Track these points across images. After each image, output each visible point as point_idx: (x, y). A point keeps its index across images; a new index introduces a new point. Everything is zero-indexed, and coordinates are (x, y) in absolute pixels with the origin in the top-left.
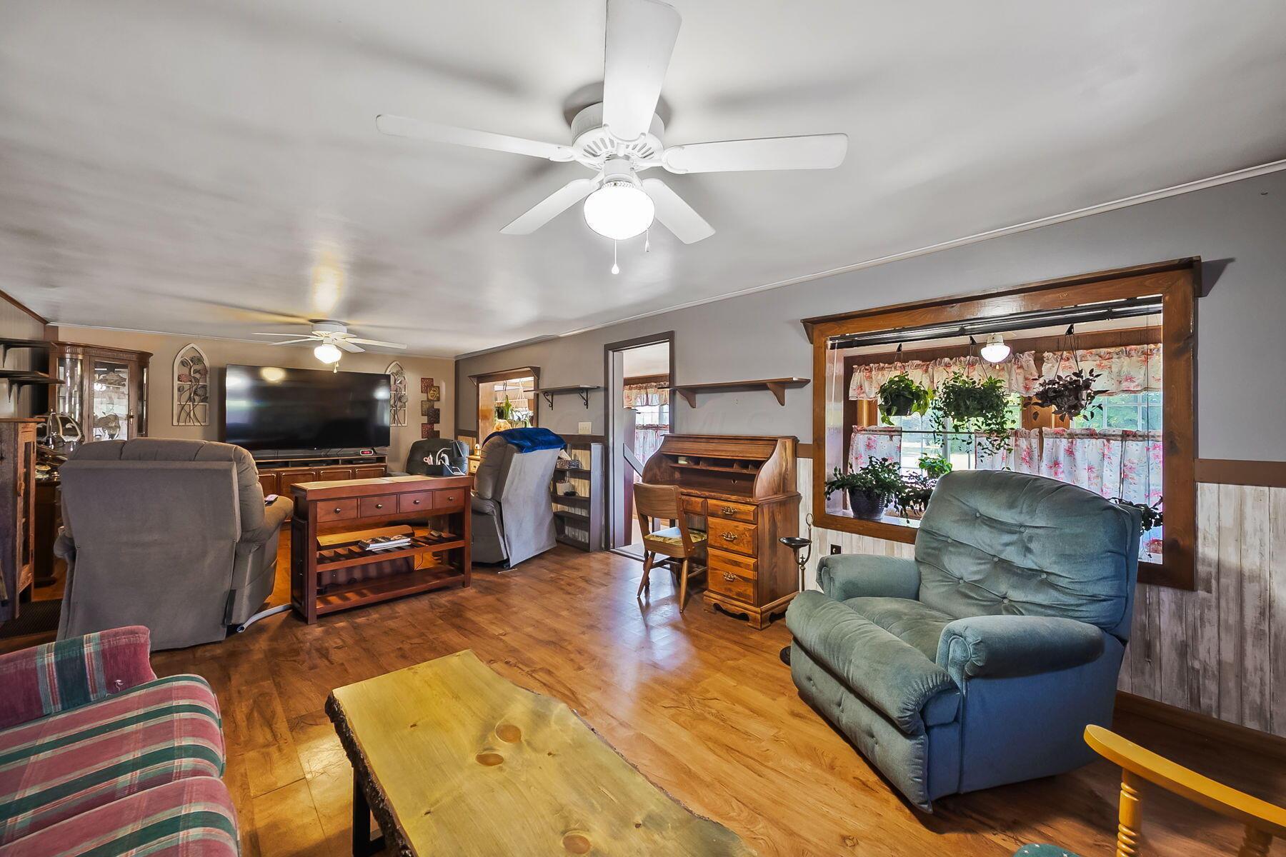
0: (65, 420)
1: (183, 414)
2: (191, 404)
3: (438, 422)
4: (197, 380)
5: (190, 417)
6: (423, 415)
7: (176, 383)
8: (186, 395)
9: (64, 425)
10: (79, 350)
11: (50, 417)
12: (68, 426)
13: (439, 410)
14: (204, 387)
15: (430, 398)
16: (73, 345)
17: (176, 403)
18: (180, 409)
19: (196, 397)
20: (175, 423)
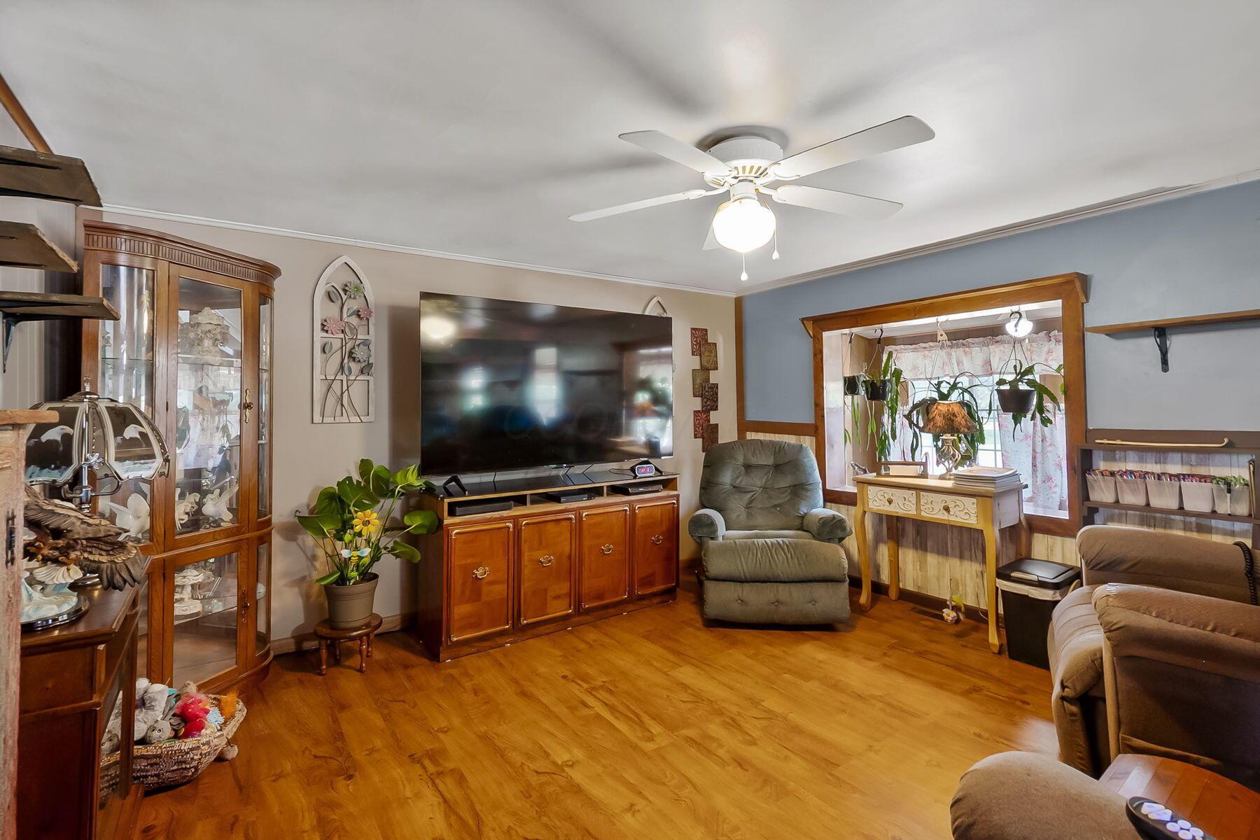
0: (122, 417)
1: (331, 400)
2: (344, 378)
3: (716, 409)
4: (354, 330)
5: (342, 405)
6: (695, 396)
7: (318, 334)
8: (336, 360)
9: (118, 431)
10: (148, 246)
11: (84, 407)
12: (131, 432)
13: (716, 386)
14: (366, 343)
15: (705, 363)
16: (134, 233)
17: (318, 376)
18: (325, 389)
19: (353, 365)
20: (317, 418)
